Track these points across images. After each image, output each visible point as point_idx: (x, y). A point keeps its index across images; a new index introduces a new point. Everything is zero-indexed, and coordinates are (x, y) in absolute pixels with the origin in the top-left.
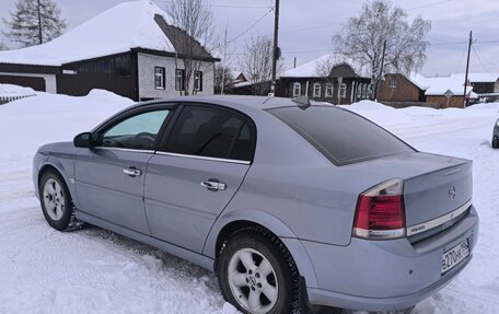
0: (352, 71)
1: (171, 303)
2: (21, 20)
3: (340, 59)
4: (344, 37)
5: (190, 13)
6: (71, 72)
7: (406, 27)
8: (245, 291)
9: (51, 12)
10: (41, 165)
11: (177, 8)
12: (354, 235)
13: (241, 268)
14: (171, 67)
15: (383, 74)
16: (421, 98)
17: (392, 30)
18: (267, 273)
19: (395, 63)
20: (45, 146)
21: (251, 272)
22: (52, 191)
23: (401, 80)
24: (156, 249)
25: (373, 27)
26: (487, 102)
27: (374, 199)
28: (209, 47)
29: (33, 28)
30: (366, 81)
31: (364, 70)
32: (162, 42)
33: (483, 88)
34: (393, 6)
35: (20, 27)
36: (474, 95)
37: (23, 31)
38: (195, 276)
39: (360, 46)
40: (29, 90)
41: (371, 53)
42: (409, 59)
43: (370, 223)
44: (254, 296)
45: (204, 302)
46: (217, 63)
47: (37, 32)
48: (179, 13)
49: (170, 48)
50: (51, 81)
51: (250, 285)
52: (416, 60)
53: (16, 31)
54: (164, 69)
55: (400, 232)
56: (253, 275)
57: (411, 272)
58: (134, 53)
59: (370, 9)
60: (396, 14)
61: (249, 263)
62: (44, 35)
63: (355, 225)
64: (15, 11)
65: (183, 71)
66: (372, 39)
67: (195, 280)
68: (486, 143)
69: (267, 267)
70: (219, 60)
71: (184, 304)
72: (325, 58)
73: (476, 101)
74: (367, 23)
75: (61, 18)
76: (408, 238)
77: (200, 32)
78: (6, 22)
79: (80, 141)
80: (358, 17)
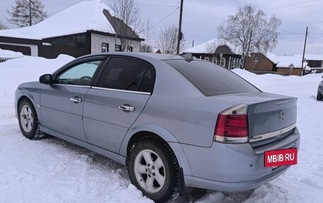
0: (229, 50)
1: (95, 184)
2: (18, 11)
3: (222, 42)
4: (225, 28)
5: (126, 9)
6: (48, 44)
7: (266, 23)
8: (145, 177)
9: (38, 7)
10: (20, 96)
11: (117, 6)
12: (214, 140)
13: (143, 162)
14: (113, 43)
15: (250, 52)
16: (274, 69)
17: (256, 24)
18: (160, 167)
19: (257, 45)
20: (23, 84)
21: (149, 165)
22: (26, 113)
23: (261, 57)
24: (90, 151)
25: (244, 22)
26: (317, 73)
27: (228, 117)
28: (137, 31)
29: (26, 16)
30: (239, 57)
31: (237, 50)
32: (107, 27)
33: (314, 64)
34: (257, 9)
35: (18, 16)
36: (308, 68)
37: (19, 19)
38: (113, 169)
39: (235, 34)
40: (20, 54)
41: (242, 39)
42: (267, 43)
43: (226, 132)
44: (150, 181)
45: (117, 184)
46: (142, 42)
47: (28, 19)
48: (119, 9)
49: (112, 31)
50: (34, 49)
51: (148, 173)
52: (271, 44)
53: (15, 18)
54: (108, 44)
55: (245, 139)
56: (150, 167)
57: (251, 166)
58: (89, 33)
59: (242, 10)
60: (259, 14)
61: (148, 159)
62: (33, 21)
63: (215, 134)
64: (15, 5)
65: (120, 46)
66: (243, 30)
67: (113, 171)
68: (313, 97)
69: (160, 162)
70: (143, 40)
71: (104, 185)
72: (212, 41)
73: (310, 72)
74: (240, 20)
75: (44, 11)
76: (251, 143)
77: (132, 21)
78: (8, 12)
79: (43, 79)
80: (234, 15)
